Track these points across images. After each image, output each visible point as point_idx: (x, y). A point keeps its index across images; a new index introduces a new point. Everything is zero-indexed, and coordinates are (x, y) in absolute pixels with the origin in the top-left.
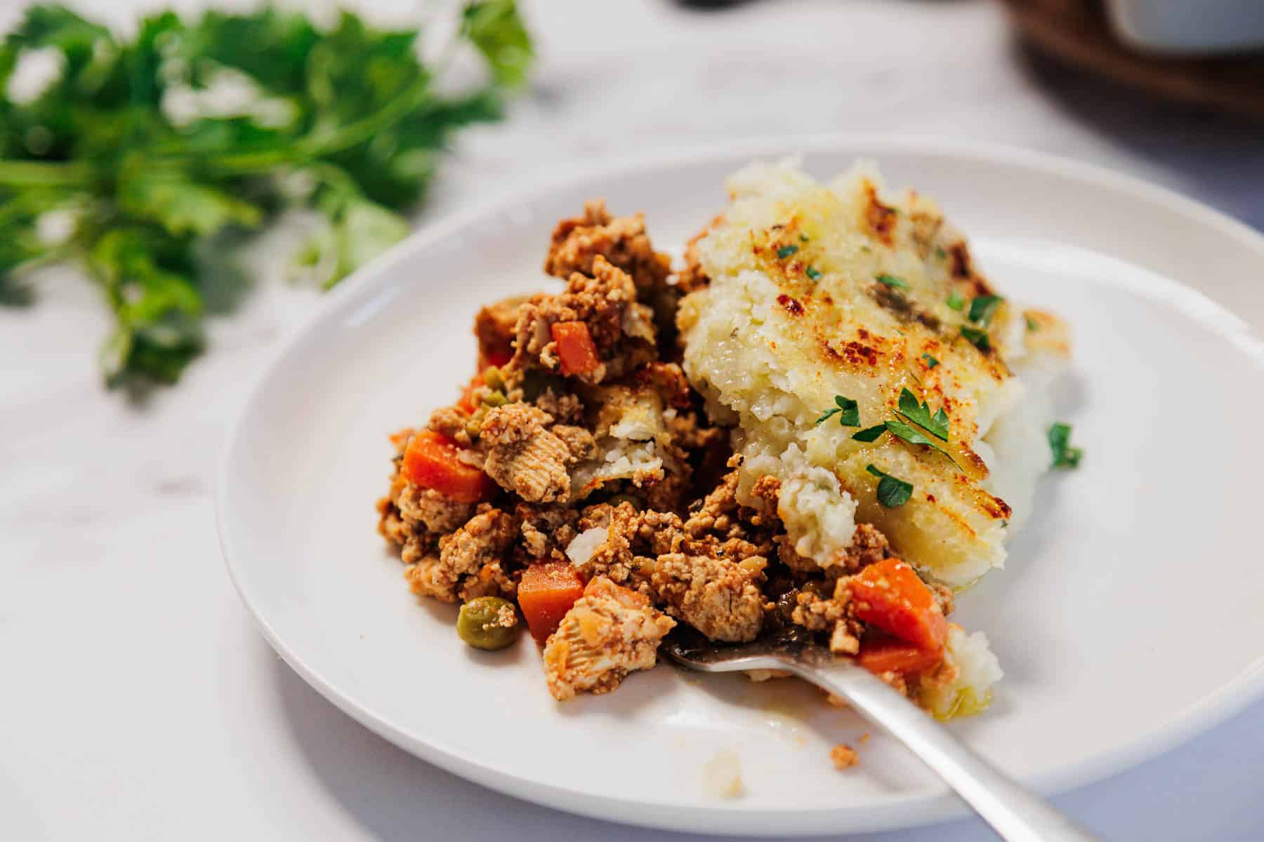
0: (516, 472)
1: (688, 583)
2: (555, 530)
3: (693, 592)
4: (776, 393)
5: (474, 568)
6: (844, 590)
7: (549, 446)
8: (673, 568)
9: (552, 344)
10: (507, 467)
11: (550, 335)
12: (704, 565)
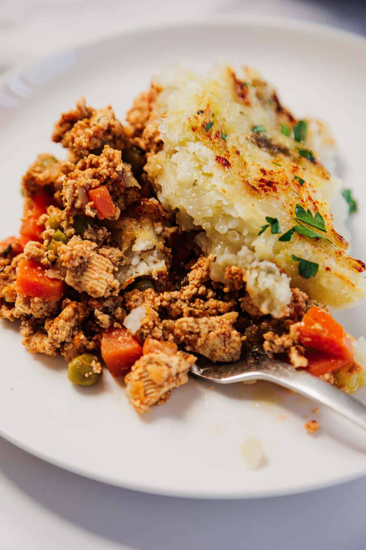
0: (86, 283)
1: (198, 334)
2: (113, 312)
3: (203, 339)
4: (227, 217)
5: (69, 338)
6: (296, 332)
7: (100, 263)
8: (188, 326)
9: (91, 203)
10: (80, 280)
11: (89, 198)
12: (206, 323)
